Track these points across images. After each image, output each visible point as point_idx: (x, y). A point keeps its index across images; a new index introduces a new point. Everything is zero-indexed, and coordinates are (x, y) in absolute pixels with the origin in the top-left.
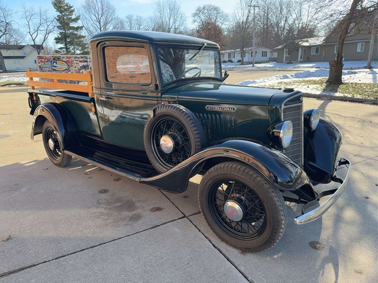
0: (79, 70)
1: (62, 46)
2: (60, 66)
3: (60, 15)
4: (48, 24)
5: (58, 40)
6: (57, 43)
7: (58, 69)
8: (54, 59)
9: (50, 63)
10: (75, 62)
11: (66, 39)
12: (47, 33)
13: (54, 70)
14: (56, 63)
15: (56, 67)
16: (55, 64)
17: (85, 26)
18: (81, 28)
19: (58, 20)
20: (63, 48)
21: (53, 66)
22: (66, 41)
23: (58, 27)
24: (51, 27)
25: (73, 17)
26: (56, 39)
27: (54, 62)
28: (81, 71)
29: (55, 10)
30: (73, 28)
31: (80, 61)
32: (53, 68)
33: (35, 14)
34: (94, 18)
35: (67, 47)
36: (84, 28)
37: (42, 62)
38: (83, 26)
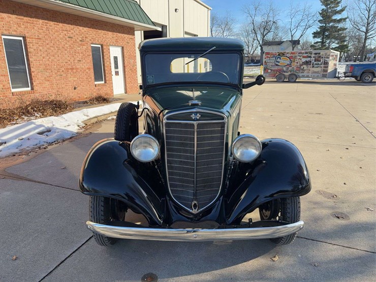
0: (301, 65)
1: (319, 40)
2: (283, 61)
3: (325, 8)
4: (309, 19)
5: (316, 35)
6: (314, 37)
7: (281, 64)
8: (279, 55)
9: (274, 59)
10: (298, 57)
11: (324, 33)
12: (306, 29)
13: (277, 65)
14: (280, 58)
15: (279, 62)
16: (278, 60)
17: (350, 17)
18: (345, 19)
19: (320, 14)
20: (319, 42)
21: (277, 62)
22: (323, 35)
23: (319, 21)
24: (311, 22)
25: (339, 9)
26: (314, 33)
27: (278, 58)
28: (302, 67)
29: (321, 3)
30: (335, 21)
31: (304, 57)
32: (277, 63)
33: (300, 11)
34: (364, 7)
35: (323, 41)
36: (347, 20)
37: (268, 57)
38: (348, 17)
